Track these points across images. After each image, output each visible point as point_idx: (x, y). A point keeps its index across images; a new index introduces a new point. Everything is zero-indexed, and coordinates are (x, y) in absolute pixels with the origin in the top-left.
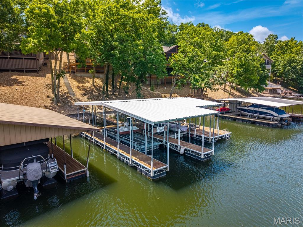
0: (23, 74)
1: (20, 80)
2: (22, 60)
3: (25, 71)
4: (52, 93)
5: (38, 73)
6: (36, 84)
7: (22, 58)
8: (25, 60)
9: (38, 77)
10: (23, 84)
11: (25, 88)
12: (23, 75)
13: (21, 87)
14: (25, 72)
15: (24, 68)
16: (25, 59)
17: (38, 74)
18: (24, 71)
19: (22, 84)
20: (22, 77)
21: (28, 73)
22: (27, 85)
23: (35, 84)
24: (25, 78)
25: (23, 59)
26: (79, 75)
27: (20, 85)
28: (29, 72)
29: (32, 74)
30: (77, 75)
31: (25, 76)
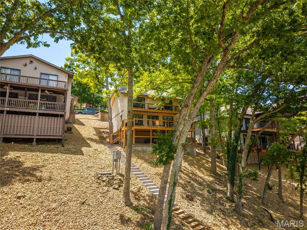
0: (33, 148)
1: (27, 164)
2: (33, 117)
3: (36, 142)
4: (124, 204)
5: (63, 146)
6: (70, 175)
7: (34, 114)
8: (41, 117)
9: (67, 155)
10: (38, 174)
11: (44, 191)
12: (32, 151)
13: (34, 185)
14: (34, 143)
15: (35, 134)
16: (40, 115)
17: (63, 148)
18: (35, 140)
19: (34, 175)
20: (29, 154)
21: (41, 146)
22: (50, 179)
23: (67, 174)
24: (38, 156)
25: (37, 114)
26: (140, 148)
27: (28, 180)
28: (43, 144)
29: (52, 147)
30: (136, 148)
31: (38, 154)
